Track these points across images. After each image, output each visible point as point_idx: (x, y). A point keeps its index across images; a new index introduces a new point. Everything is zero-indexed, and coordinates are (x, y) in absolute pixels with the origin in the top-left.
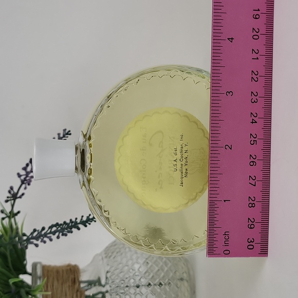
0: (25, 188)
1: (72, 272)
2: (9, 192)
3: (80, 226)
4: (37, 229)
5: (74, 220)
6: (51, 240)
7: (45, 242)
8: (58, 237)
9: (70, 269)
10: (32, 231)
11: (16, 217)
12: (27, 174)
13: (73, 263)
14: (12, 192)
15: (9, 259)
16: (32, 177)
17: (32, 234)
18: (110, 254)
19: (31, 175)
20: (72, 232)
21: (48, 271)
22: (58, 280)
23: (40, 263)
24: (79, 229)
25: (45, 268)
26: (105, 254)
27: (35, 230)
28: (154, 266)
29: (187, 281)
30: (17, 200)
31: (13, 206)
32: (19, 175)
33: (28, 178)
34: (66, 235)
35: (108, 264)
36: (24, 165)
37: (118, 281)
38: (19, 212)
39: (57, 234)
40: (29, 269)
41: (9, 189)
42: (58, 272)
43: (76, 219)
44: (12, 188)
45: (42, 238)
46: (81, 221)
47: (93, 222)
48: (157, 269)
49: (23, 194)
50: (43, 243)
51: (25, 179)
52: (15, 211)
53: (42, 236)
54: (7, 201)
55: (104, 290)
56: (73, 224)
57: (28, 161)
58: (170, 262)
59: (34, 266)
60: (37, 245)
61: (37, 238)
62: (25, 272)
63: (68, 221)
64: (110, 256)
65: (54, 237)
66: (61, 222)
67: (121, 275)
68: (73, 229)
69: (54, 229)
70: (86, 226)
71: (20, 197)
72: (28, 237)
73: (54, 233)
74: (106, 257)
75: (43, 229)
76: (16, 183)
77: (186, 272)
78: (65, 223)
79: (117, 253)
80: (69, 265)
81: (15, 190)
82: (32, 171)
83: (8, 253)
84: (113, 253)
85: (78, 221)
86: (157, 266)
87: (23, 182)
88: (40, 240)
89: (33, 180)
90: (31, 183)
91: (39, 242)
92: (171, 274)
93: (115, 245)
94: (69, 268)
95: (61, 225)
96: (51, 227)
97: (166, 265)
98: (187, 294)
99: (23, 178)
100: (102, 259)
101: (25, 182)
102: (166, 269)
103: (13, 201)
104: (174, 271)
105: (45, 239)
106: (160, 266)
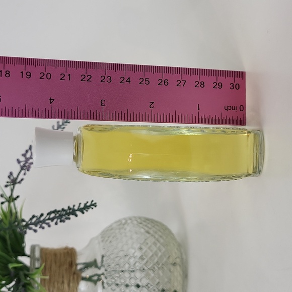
0: (25, 174)
1: (69, 254)
2: (9, 177)
3: (78, 213)
4: (36, 215)
5: (72, 207)
6: (49, 226)
7: (43, 228)
8: (56, 224)
9: (68, 252)
10: (31, 216)
11: (16, 202)
12: (27, 160)
13: (70, 246)
14: (12, 178)
15: (9, 242)
16: (32, 163)
17: (31, 219)
18: (106, 239)
19: (31, 161)
20: (69, 219)
21: (46, 254)
22: (56, 263)
23: (38, 245)
24: (76, 216)
25: (43, 251)
26: (102, 237)
27: (34, 216)
28: (149, 251)
29: (180, 266)
30: (17, 186)
31: (12, 190)
32: (19, 162)
33: (27, 165)
34: (64, 221)
35: (104, 249)
36: (24, 152)
37: (113, 265)
38: (18, 197)
39: (55, 220)
40: (27, 251)
41: (8, 174)
42: (55, 255)
43: (74, 206)
44: (11, 174)
45: (41, 224)
46: (78, 208)
47: (91, 209)
48: (151, 254)
49: (22, 180)
50: (41, 229)
51: (24, 165)
52: (15, 196)
53: (41, 222)
54: (6, 186)
55: (100, 272)
56: (71, 211)
57: (27, 148)
58: (164, 247)
59: (33, 248)
60: (35, 231)
61: (36, 224)
62: (24, 254)
63: (66, 208)
64: (107, 241)
65: (52, 224)
66: (59, 209)
67: (117, 260)
68: (71, 216)
69: (52, 215)
70: (83, 213)
71: (19, 182)
72: (27, 223)
73: (52, 219)
74: (103, 241)
75: (42, 215)
76: (16, 169)
77: (179, 257)
78: (63, 210)
79: (113, 237)
80: (66, 248)
81: (15, 175)
82: (31, 158)
83: (7, 237)
84: (109, 237)
85: (76, 208)
86: (151, 251)
87: (22, 168)
88: (39, 226)
89: (32, 166)
90: (31, 169)
91: (37, 228)
92: (165, 259)
93: (112, 229)
94: (66, 251)
95: (59, 211)
96: (49, 214)
97: (160, 251)
98: (179, 278)
99: (22, 164)
100: (99, 243)
101: (25, 168)
102: (160, 254)
103: (12, 186)
104: (167, 256)
105: (44, 225)
106: (154, 251)
